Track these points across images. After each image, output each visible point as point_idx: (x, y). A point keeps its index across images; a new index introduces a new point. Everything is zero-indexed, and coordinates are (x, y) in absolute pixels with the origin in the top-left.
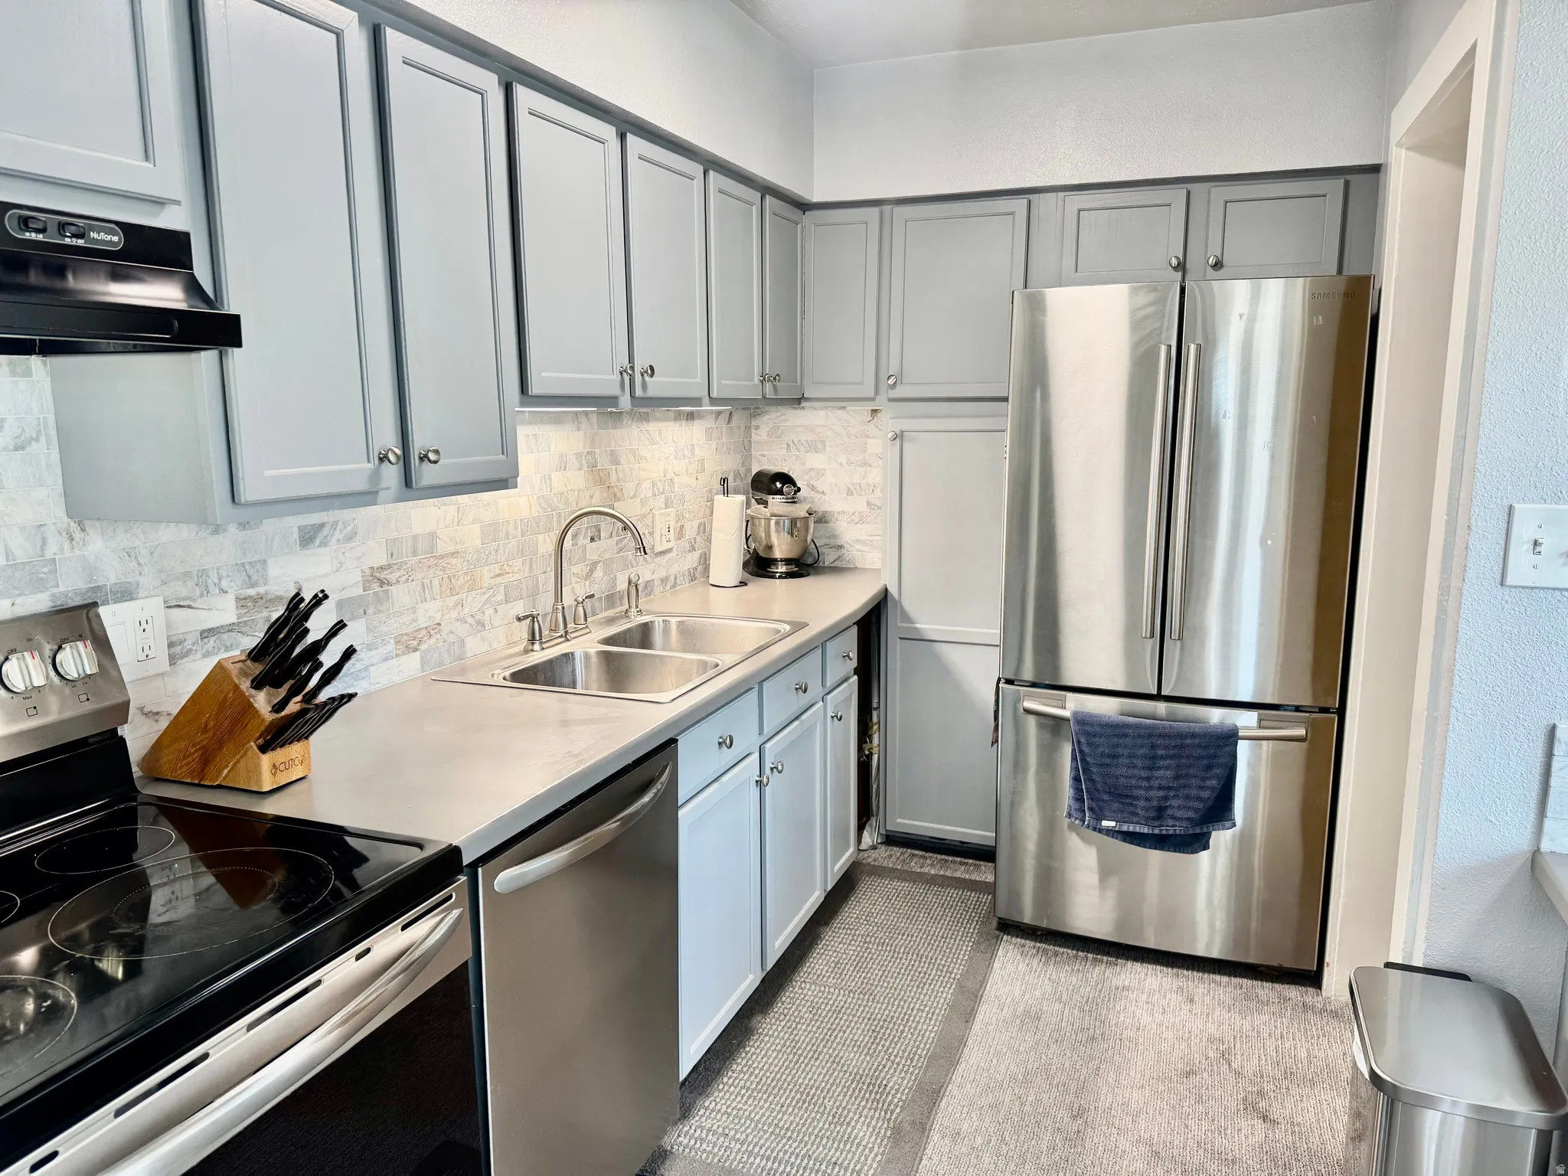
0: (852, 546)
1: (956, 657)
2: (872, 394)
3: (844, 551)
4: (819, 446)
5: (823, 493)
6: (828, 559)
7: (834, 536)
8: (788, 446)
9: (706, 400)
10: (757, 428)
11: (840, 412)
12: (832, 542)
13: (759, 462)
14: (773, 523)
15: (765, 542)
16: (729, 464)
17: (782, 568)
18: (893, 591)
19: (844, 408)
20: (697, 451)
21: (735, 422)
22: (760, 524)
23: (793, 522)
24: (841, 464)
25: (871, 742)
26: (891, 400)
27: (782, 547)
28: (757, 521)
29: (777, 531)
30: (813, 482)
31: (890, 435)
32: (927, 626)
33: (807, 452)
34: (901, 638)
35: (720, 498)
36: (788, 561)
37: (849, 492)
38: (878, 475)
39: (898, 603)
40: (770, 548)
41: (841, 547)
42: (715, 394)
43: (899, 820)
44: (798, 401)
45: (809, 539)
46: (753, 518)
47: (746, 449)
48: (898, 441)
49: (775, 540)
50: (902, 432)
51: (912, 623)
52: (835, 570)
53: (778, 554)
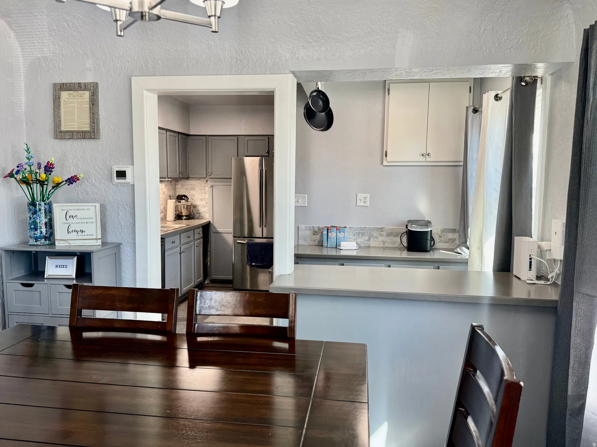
0: (202, 213)
1: (226, 236)
2: (205, 177)
3: (201, 214)
4: (194, 189)
5: (195, 200)
6: (197, 216)
7: (198, 211)
8: (186, 189)
9: (167, 178)
10: (178, 184)
11: (199, 181)
12: (197, 212)
13: (178, 193)
14: (182, 207)
15: (180, 212)
16: (171, 193)
17: (185, 218)
18: (211, 222)
19: (199, 180)
20: (163, 189)
21: (172, 183)
22: (179, 207)
23: (187, 206)
24: (199, 193)
25: (207, 259)
26: (210, 178)
27: (184, 213)
28: (178, 206)
29: (183, 209)
30: (192, 198)
31: (210, 186)
32: (220, 230)
33: (191, 190)
34: (214, 233)
35: (169, 201)
36: (186, 216)
37: (201, 200)
38: (207, 196)
39: (213, 225)
40: (181, 213)
41: (200, 213)
42: (169, 177)
43: (214, 276)
44: (188, 178)
45: (191, 211)
46: (177, 205)
47: (175, 189)
48: (212, 187)
49: (183, 211)
50: (212, 185)
51: (216, 229)
52: (198, 218)
53: (184, 214)
